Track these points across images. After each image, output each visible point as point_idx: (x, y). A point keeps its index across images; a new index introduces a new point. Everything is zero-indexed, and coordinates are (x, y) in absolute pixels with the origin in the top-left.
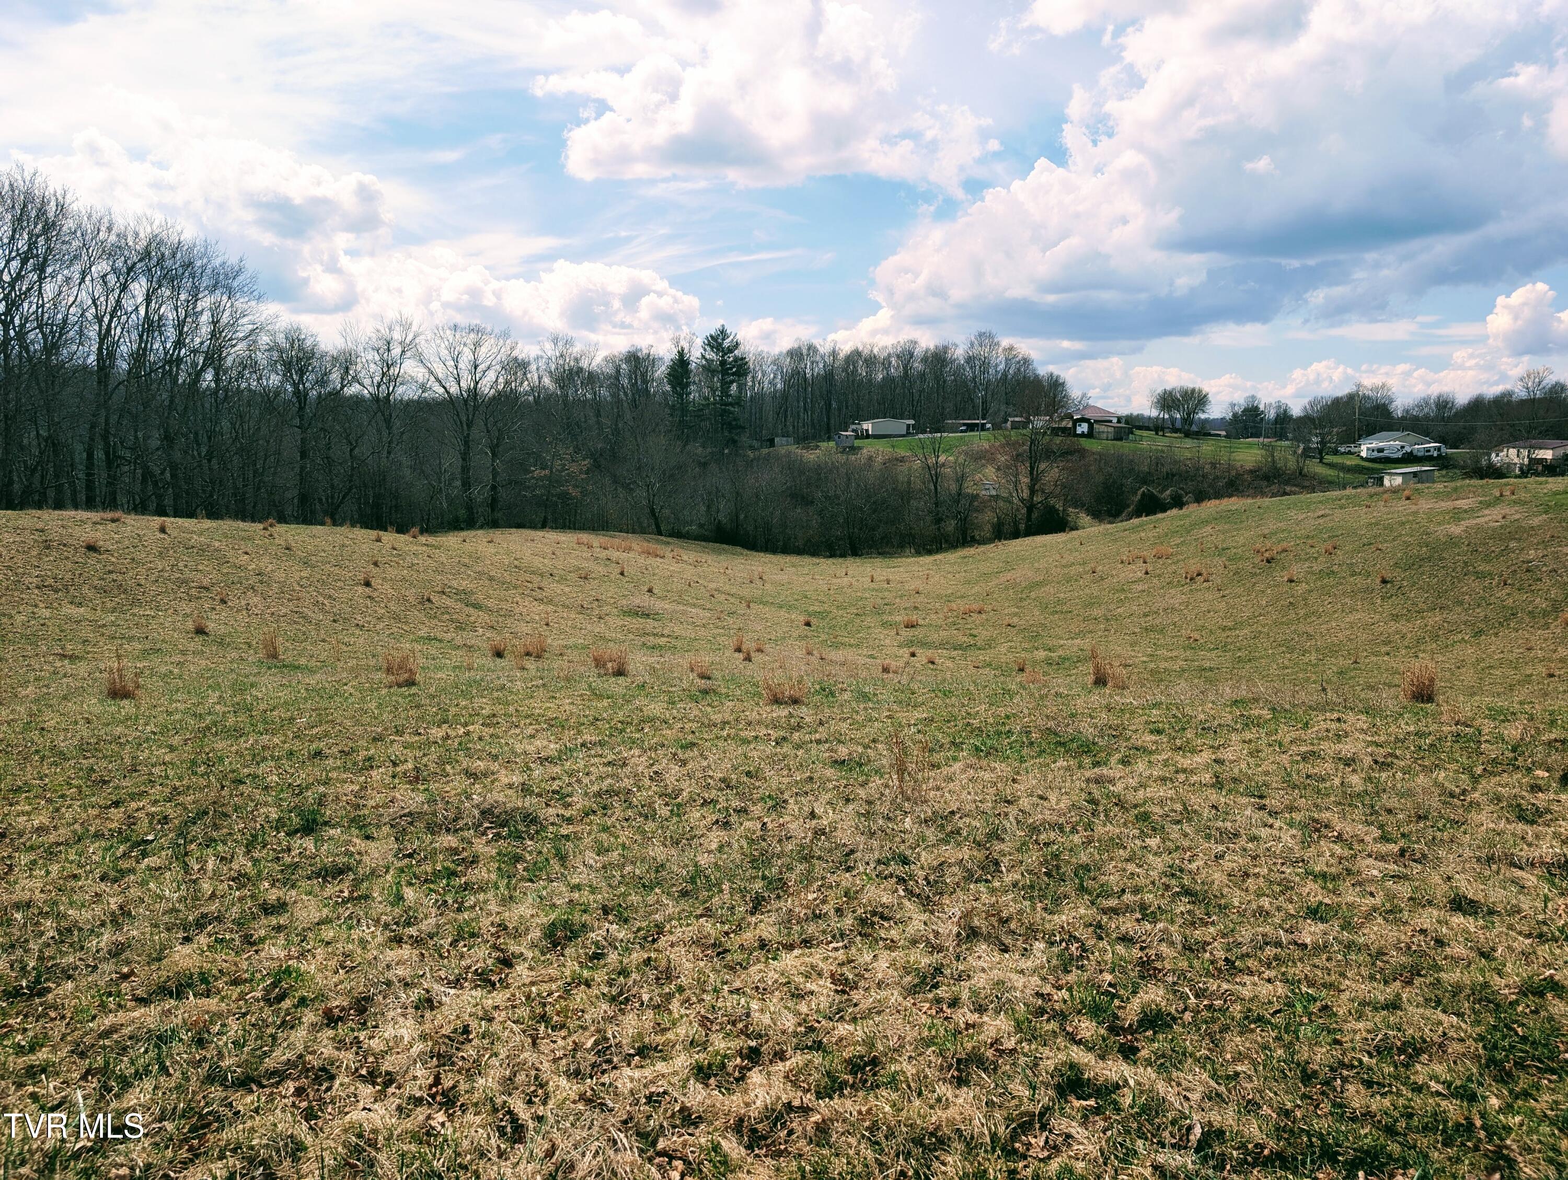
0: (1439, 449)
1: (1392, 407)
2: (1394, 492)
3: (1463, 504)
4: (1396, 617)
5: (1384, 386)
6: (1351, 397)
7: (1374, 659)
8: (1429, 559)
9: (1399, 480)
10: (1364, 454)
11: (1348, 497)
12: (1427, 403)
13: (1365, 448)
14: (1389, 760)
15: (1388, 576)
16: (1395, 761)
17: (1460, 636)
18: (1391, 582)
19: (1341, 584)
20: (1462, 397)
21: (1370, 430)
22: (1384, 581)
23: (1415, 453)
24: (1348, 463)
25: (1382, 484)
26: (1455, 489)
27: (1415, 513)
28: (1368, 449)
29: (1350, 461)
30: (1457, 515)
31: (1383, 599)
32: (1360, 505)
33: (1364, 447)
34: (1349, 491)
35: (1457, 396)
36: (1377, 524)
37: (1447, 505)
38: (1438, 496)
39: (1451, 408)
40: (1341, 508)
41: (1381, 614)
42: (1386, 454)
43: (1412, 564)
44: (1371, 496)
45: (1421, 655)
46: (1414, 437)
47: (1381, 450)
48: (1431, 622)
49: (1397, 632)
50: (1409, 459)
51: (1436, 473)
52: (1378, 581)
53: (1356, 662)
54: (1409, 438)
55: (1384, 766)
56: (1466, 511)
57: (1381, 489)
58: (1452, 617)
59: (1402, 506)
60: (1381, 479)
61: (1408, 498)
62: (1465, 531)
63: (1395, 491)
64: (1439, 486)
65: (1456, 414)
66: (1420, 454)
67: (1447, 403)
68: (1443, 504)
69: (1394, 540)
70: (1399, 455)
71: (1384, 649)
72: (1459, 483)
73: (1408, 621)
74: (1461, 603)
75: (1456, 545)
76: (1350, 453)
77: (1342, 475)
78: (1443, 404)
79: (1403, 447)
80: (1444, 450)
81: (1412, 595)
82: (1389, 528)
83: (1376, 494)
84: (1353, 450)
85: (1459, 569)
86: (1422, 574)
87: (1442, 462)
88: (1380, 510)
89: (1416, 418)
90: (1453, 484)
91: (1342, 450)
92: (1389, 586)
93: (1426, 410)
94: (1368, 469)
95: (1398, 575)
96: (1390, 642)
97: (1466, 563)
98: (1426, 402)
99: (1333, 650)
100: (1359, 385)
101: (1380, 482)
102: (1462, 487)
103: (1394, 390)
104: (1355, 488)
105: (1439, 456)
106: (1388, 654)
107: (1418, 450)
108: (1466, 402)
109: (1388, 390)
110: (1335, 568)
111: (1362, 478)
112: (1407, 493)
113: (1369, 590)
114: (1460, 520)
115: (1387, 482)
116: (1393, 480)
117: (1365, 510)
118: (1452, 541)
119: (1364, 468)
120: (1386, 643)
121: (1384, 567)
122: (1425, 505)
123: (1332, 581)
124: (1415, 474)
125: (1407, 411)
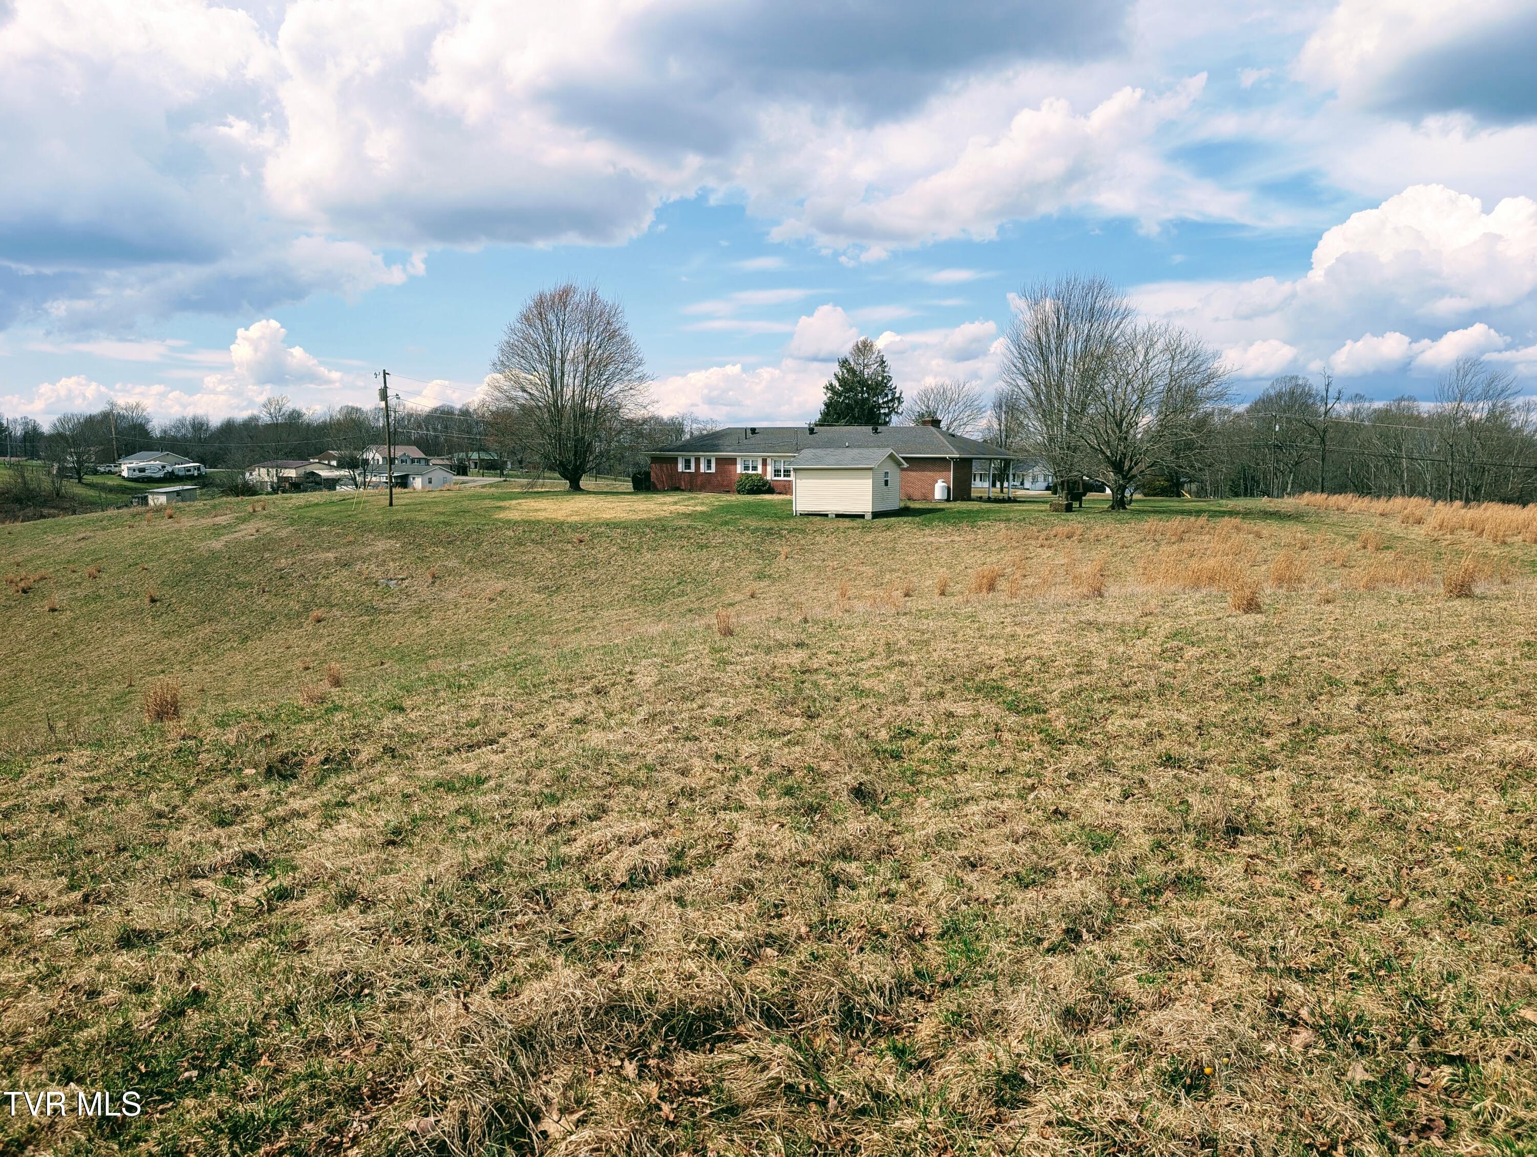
0: (199, 469)
1: (149, 427)
2: (157, 511)
3: (221, 520)
4: (168, 635)
5: (138, 405)
6: (106, 417)
7: (148, 678)
8: (195, 574)
9: (163, 499)
10: (125, 474)
11: (110, 518)
12: (183, 425)
13: (126, 468)
14: (102, 794)
15: (157, 595)
16: (109, 793)
17: (229, 644)
18: (160, 600)
19: (109, 607)
20: (216, 420)
21: (129, 450)
22: (153, 601)
23: (176, 472)
24: (110, 483)
25: (147, 504)
26: (214, 507)
27: (178, 531)
28: (129, 469)
29: (111, 482)
30: (217, 530)
31: (153, 618)
32: (123, 526)
33: (124, 467)
34: (112, 512)
35: (210, 418)
36: (141, 543)
37: (208, 521)
38: (199, 513)
39: (206, 430)
40: (104, 529)
41: (153, 633)
42: (147, 473)
43: (180, 580)
44: (134, 516)
45: (195, 668)
46: (173, 457)
47: (142, 470)
48: (201, 635)
49: (170, 649)
50: (171, 478)
51: (198, 491)
52: (147, 601)
53: (130, 685)
54: (169, 458)
55: (96, 801)
56: (224, 527)
57: (143, 508)
58: (220, 627)
59: (165, 525)
60: (146, 498)
61: (171, 517)
62: (226, 546)
63: (159, 510)
64: (199, 504)
65: (211, 436)
66: (181, 474)
67: (202, 425)
68: (203, 521)
69: (159, 558)
70: (161, 474)
71: (159, 668)
72: (217, 501)
73: (180, 636)
74: (226, 614)
75: (218, 559)
76: (110, 472)
77: (103, 495)
78: (198, 426)
79: (164, 467)
80: (203, 469)
81: (182, 611)
82: (154, 547)
83: (138, 514)
84: (114, 469)
85: (222, 582)
86: (189, 589)
87: (202, 481)
88: (144, 530)
89: (174, 439)
90: (212, 502)
91: (102, 469)
92: (158, 604)
93: (183, 431)
94: (131, 489)
95: (166, 592)
96: (164, 659)
97: (228, 575)
98: (181, 423)
99: (106, 677)
100: (113, 405)
101: (144, 501)
102: (220, 504)
103: (149, 410)
104: (118, 508)
105: (200, 475)
106: (163, 672)
107: (179, 469)
108: (219, 424)
109: (143, 410)
110: (102, 592)
111: (126, 498)
112: (169, 511)
113: (139, 611)
114: (220, 535)
115: (151, 502)
116: (158, 499)
117: (128, 530)
118: (215, 556)
119: (127, 488)
120: (159, 662)
121: (151, 586)
122: (187, 522)
123: (98, 606)
124: (178, 493)
125: (165, 432)
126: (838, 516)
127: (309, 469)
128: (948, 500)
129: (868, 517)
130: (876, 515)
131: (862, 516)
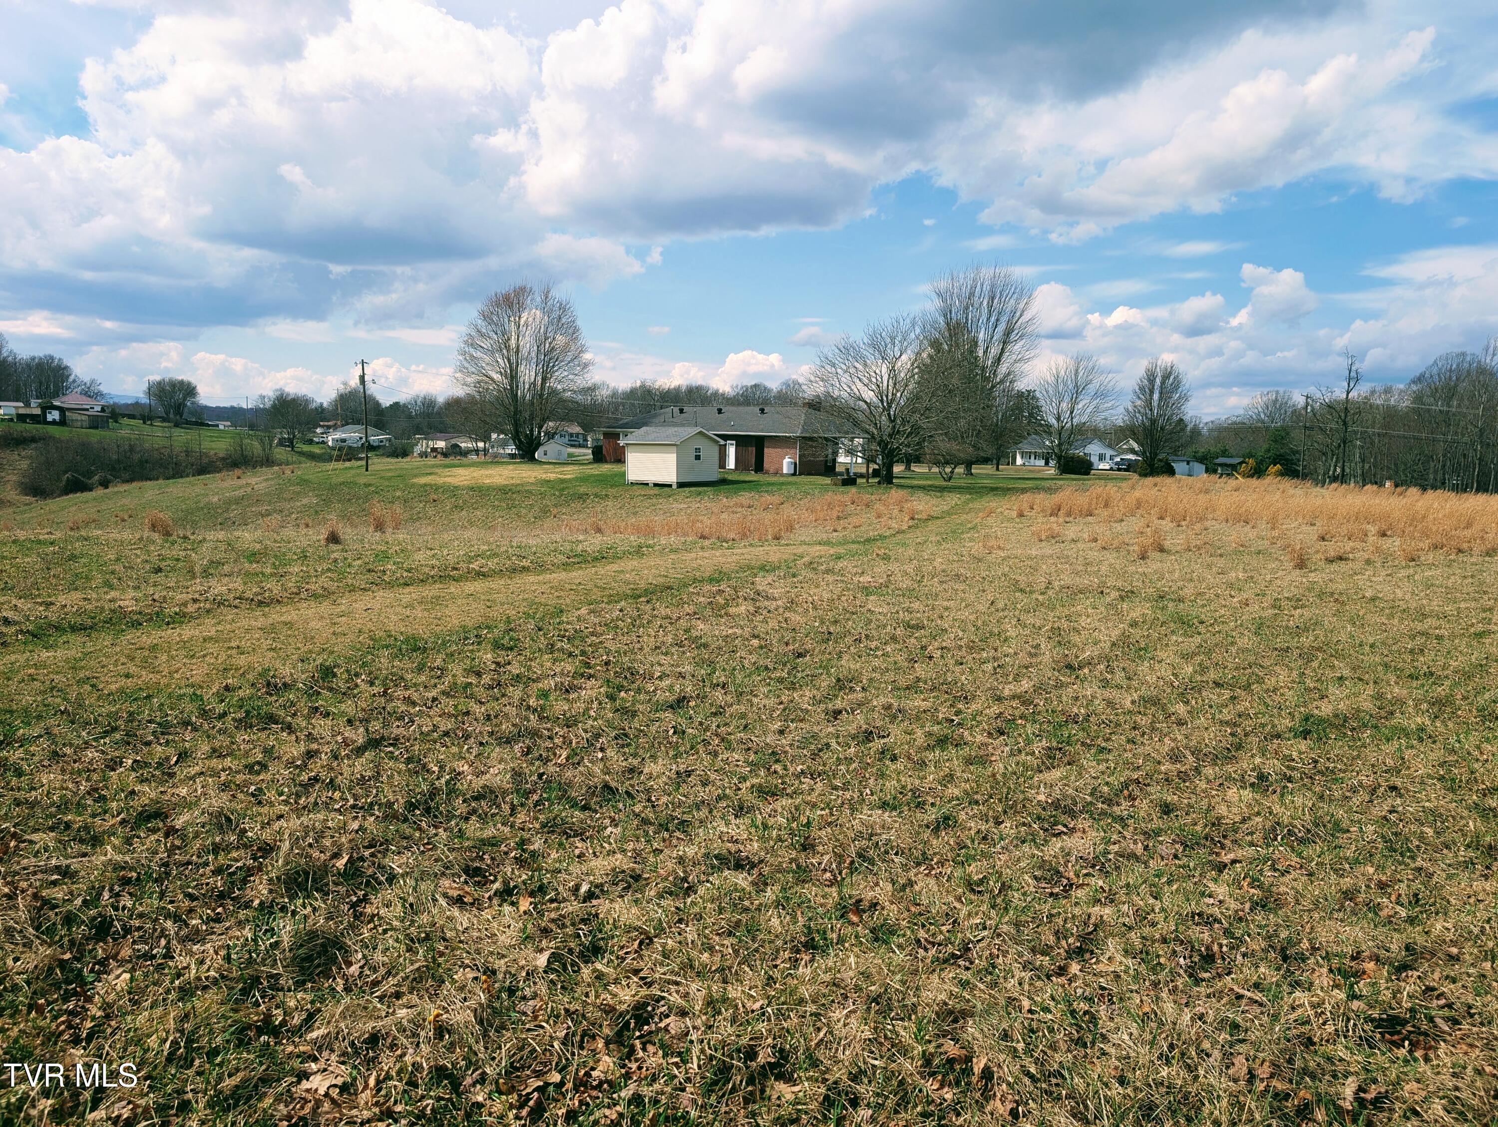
21: (347, 423)
24: (313, 450)
46: (374, 430)
54: (371, 431)
79: (362, 438)
126: (656, 485)
127: (453, 441)
128: (794, 474)
129: (674, 487)
130: (681, 485)
131: (670, 486)
